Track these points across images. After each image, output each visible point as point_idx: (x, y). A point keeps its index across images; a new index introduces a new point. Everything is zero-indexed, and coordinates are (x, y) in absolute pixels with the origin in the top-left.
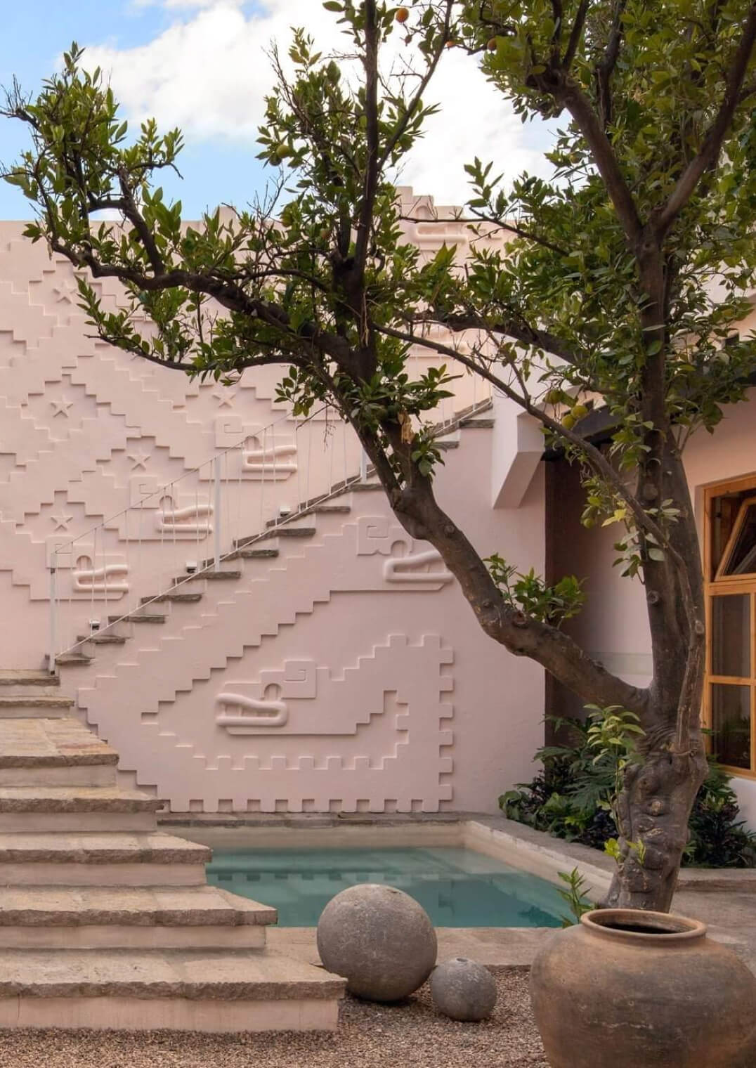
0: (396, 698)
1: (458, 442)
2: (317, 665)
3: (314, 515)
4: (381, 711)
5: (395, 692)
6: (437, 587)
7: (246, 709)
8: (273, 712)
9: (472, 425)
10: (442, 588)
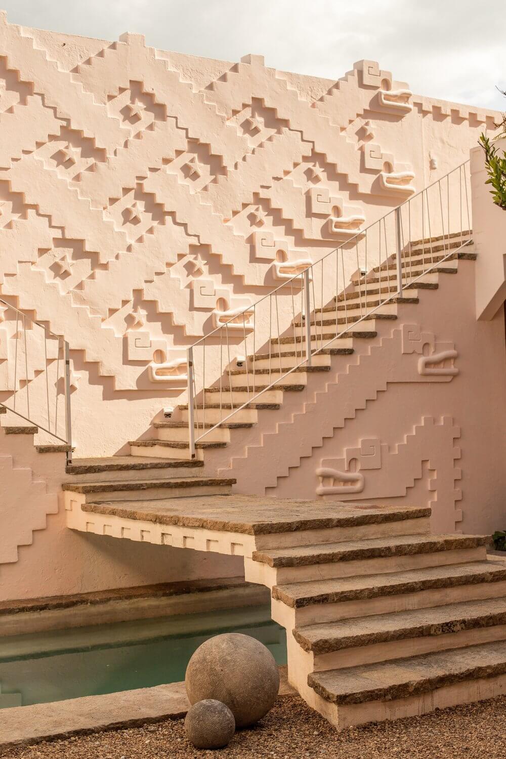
0: (428, 466)
1: (457, 269)
2: (381, 442)
3: (374, 321)
4: (420, 477)
5: (428, 460)
6: (449, 379)
7: (337, 480)
8: (353, 481)
9: (464, 257)
10: (453, 379)
